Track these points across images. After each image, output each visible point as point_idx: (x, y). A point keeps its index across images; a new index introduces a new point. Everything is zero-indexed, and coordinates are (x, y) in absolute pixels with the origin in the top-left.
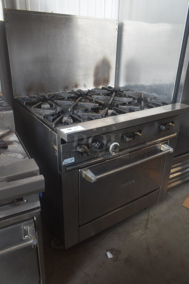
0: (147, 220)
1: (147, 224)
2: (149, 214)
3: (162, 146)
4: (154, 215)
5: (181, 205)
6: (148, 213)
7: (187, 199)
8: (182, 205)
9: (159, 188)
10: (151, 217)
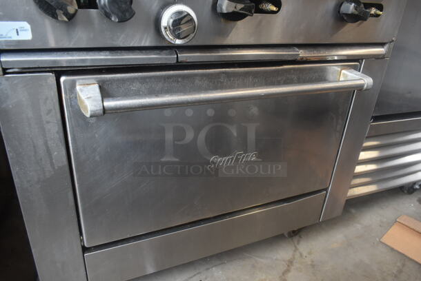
0: (290, 263)
1: (287, 271)
2: (296, 249)
3: (343, 71)
4: (310, 253)
5: (378, 239)
6: (296, 247)
7: (392, 228)
8: (380, 239)
9: (326, 189)
10: (301, 255)
